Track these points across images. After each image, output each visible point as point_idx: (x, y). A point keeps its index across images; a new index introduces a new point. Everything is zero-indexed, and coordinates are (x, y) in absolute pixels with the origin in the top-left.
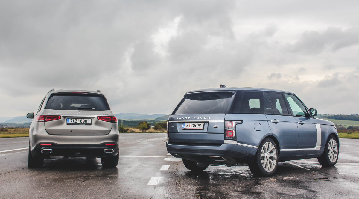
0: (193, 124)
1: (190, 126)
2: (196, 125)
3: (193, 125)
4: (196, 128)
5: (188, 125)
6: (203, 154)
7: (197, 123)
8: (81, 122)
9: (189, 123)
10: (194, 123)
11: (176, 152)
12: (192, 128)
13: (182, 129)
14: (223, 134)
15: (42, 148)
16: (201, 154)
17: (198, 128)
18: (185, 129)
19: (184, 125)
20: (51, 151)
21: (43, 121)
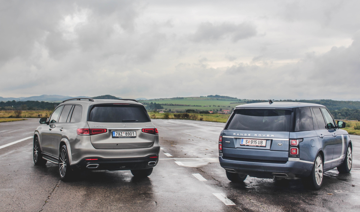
0: (253, 140)
1: (250, 142)
2: (257, 142)
3: (253, 142)
4: (257, 144)
5: (248, 142)
6: (265, 171)
7: (258, 140)
8: (126, 135)
9: (248, 140)
10: (255, 140)
11: (234, 168)
12: (253, 144)
13: (241, 145)
14: (288, 152)
15: (89, 163)
16: (263, 170)
17: (260, 145)
18: (244, 145)
19: (242, 141)
20: (97, 166)
21: (89, 134)
